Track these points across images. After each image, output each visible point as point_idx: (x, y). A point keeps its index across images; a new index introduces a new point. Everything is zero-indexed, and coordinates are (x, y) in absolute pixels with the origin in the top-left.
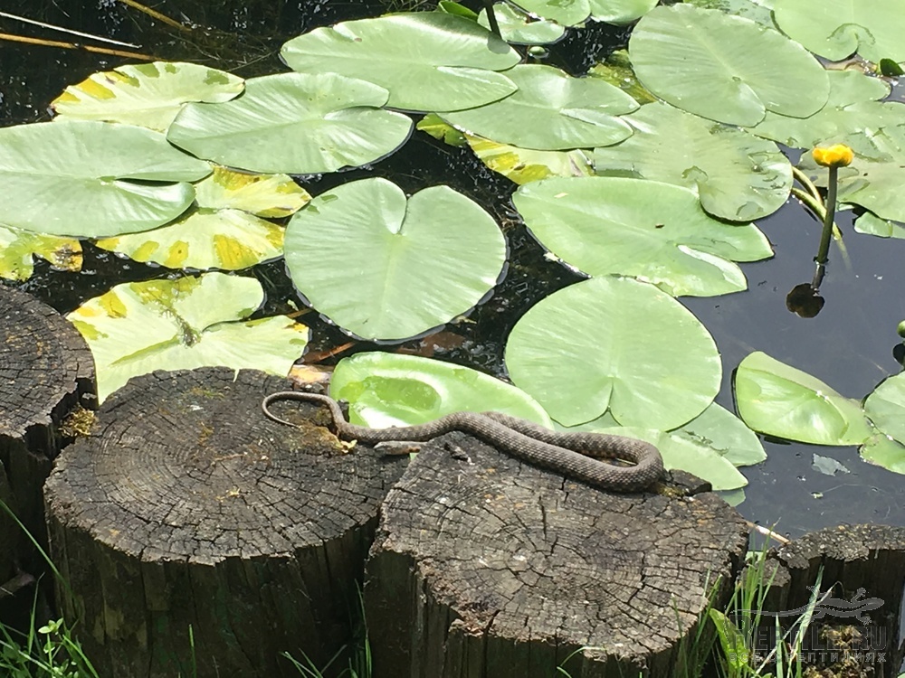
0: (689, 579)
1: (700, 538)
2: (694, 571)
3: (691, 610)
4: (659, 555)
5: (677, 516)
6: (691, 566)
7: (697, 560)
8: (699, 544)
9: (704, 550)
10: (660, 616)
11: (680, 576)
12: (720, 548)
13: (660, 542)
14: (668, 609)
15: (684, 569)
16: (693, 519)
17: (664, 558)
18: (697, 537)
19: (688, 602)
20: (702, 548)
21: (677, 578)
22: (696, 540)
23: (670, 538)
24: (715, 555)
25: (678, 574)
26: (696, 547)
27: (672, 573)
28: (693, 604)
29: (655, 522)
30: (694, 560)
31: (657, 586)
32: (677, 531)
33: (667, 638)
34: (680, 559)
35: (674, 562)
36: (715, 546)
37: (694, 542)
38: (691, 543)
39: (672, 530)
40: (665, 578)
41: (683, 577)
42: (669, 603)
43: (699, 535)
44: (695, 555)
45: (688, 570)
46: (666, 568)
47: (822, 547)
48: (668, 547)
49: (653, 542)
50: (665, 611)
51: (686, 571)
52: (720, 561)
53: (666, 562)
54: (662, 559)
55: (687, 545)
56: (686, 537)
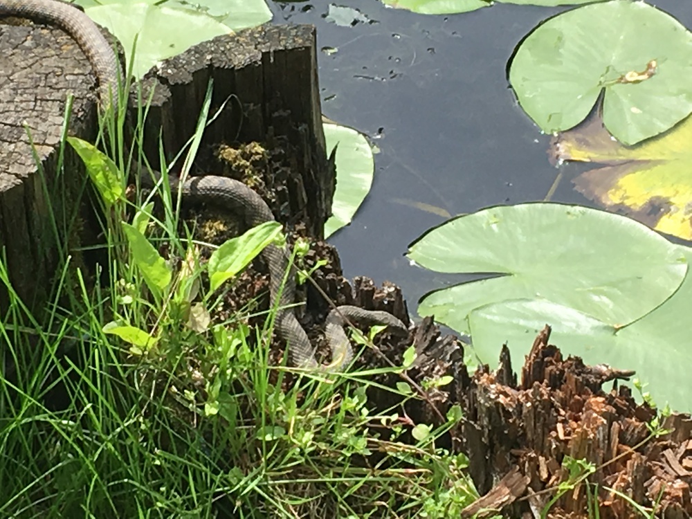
0: (47, 109)
1: (63, 65)
2: (53, 101)
3: (47, 142)
4: (14, 89)
5: (38, 45)
6: (50, 96)
7: (58, 89)
8: (62, 71)
9: (67, 78)
10: (11, 153)
11: (36, 108)
12: (87, 72)
13: (16, 75)
14: (20, 144)
15: (42, 100)
16: (58, 46)
17: (19, 91)
18: (60, 65)
19: (45, 134)
20: (65, 76)
21: (33, 110)
22: (58, 67)
23: (28, 69)
24: (80, 81)
25: (35, 106)
26: (58, 76)
27: (28, 105)
28: (50, 135)
29: (13, 54)
30: (54, 89)
31: (9, 122)
32: (37, 61)
33: (16, 175)
34: (38, 91)
35: (31, 94)
36: (81, 72)
37: (56, 69)
38: (53, 72)
39: (31, 61)
40: (18, 112)
41: (41, 108)
42: (21, 138)
43: (62, 63)
44: (56, 84)
45: (47, 100)
46: (22, 102)
47: (209, 57)
48: (25, 80)
49: (8, 76)
50: (16, 147)
51: (43, 103)
52: (85, 86)
53: (21, 95)
54: (17, 94)
55: (47, 75)
56: (47, 66)
